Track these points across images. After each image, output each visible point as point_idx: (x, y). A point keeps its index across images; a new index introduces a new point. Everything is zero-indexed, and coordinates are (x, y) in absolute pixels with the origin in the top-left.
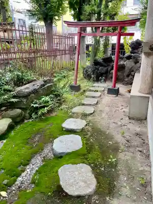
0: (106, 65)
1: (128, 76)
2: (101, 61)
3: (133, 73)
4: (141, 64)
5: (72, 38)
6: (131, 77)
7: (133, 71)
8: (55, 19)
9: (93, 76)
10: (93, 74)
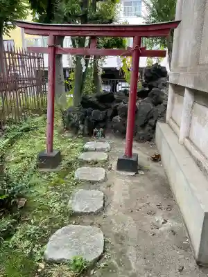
0: (103, 106)
1: (143, 126)
2: (95, 100)
3: (152, 121)
4: (166, 106)
5: (39, 58)
6: (148, 128)
7: (152, 118)
8: (6, 25)
9: (81, 127)
10: (83, 123)
